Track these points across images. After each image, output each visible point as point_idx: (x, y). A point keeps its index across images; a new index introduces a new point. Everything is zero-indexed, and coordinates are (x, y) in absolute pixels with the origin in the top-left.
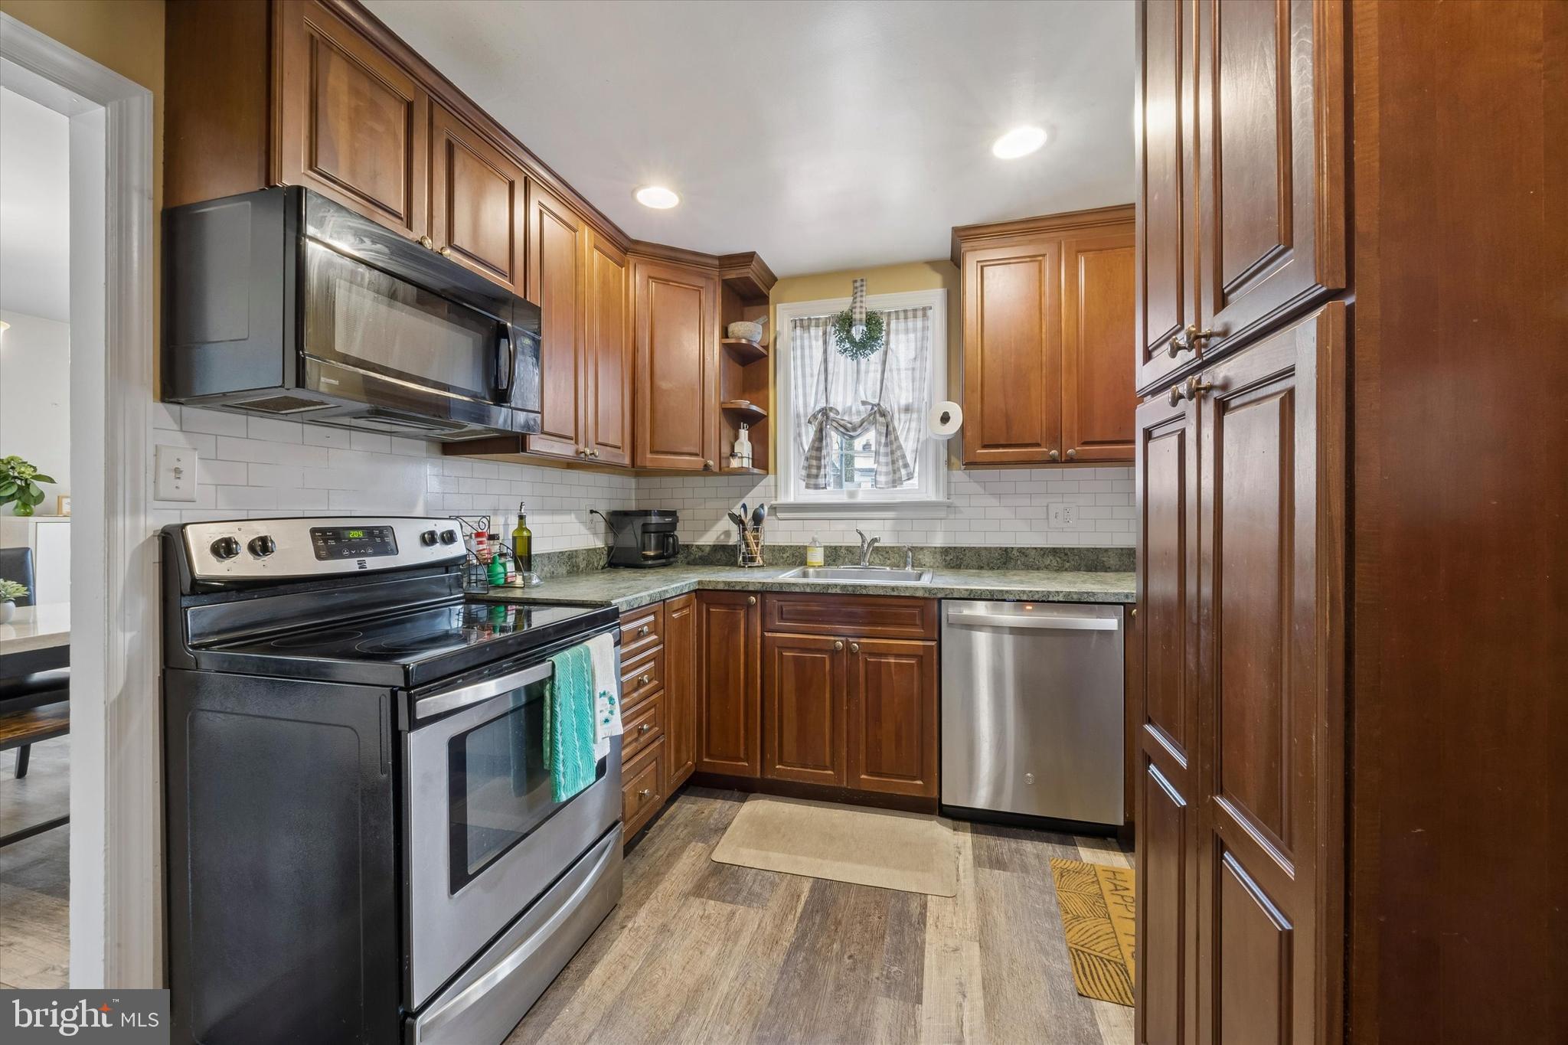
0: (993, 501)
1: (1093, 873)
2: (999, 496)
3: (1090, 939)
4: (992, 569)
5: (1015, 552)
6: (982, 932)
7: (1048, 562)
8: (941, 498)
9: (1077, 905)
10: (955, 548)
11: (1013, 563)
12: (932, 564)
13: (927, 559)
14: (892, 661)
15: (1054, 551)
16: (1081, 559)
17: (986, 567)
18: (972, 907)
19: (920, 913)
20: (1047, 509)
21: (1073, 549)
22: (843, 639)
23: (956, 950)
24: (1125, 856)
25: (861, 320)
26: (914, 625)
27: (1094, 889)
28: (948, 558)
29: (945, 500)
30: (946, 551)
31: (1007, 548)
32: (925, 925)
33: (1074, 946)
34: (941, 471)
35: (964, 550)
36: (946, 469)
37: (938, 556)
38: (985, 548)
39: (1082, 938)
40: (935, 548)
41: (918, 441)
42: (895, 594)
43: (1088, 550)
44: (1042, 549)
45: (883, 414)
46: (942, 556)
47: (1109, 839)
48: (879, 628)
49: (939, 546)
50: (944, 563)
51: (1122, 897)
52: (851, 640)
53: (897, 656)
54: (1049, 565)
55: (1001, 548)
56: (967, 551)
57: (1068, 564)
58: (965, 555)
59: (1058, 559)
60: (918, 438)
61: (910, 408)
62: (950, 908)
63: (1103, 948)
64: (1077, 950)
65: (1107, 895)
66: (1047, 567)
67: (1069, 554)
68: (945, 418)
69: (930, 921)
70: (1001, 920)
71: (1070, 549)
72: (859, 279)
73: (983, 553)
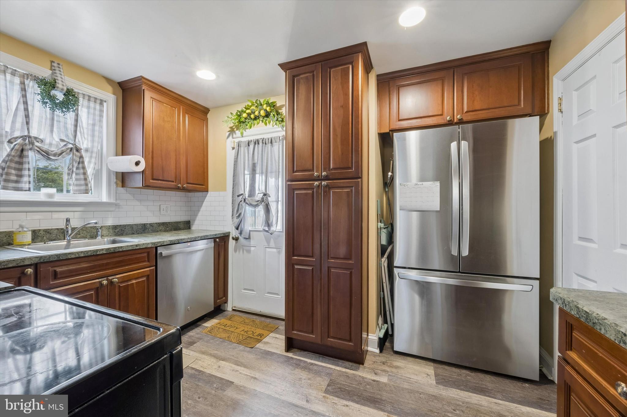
0: (138, 203)
1: (215, 327)
2: (140, 201)
3: (237, 338)
4: (138, 234)
5: (148, 225)
6: (217, 358)
7: (161, 228)
8: (112, 201)
9: (224, 335)
10: (120, 225)
11: (147, 230)
12: (107, 234)
13: (105, 232)
14: (134, 282)
15: (163, 224)
16: (172, 226)
17: (136, 233)
18: (204, 356)
19: (195, 371)
20: (160, 207)
21: (170, 222)
22: (105, 279)
23: (219, 367)
24: (214, 319)
25: (62, 89)
26: (145, 261)
27: (221, 330)
28: (116, 231)
29: (115, 202)
30: (115, 227)
31: (145, 224)
32: (202, 371)
33: (237, 342)
34: (112, 187)
35: (125, 226)
36: (115, 186)
37: (111, 230)
38: (135, 224)
39: (236, 339)
40: (109, 226)
41: (94, 169)
42: (138, 248)
43: (174, 222)
44: (158, 223)
45: (78, 150)
46: (113, 230)
47: (205, 318)
48: (127, 267)
49: (110, 225)
50: (114, 233)
51: (228, 326)
52: (110, 278)
53: (136, 279)
54: (161, 229)
55: (142, 224)
56: (126, 226)
57: (168, 228)
58: (125, 228)
59: (165, 227)
60: (94, 168)
61: (89, 150)
62: (200, 362)
63: (242, 337)
64: (239, 342)
65: (225, 328)
66: (160, 231)
67: (168, 224)
68: (137, 163)
69: (201, 369)
70: (216, 352)
71: (169, 222)
72: (56, 62)
73: (134, 227)
